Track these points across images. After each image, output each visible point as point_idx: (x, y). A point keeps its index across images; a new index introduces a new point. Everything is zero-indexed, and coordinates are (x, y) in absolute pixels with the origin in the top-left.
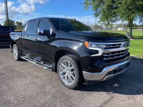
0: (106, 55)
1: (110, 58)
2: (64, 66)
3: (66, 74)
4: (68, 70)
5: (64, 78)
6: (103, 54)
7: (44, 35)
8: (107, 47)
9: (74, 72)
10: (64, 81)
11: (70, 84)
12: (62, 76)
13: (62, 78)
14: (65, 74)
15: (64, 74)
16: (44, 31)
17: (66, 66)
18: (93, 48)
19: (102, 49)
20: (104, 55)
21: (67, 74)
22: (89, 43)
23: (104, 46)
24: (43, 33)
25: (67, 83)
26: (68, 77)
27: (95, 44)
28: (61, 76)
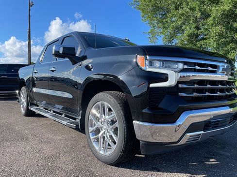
0: (184, 86)
1: (195, 94)
2: (98, 115)
3: (102, 132)
4: (106, 124)
5: (98, 140)
6: (179, 83)
7: (64, 57)
8: (186, 67)
9: (117, 125)
10: (97, 148)
11: (109, 153)
12: (95, 137)
13: (92, 141)
14: (100, 132)
15: (98, 131)
16: (64, 48)
17: (101, 114)
18: (157, 68)
19: (175, 72)
20: (180, 86)
21: (104, 131)
22: (146, 59)
23: (181, 66)
24: (63, 53)
25: (102, 152)
26: (104, 138)
27: (159, 60)
28: (91, 138)
